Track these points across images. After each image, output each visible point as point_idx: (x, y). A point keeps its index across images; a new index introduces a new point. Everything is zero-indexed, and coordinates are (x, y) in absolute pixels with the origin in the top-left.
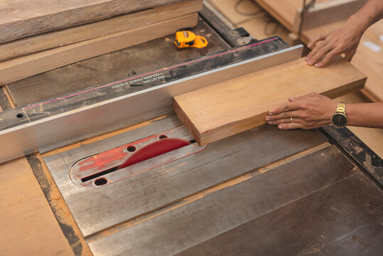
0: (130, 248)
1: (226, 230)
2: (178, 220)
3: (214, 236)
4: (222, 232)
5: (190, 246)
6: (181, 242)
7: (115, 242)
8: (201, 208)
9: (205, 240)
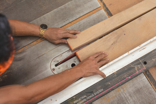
0: (85, 5)
1: (47, 14)
2: (67, 18)
3: (52, 11)
4: (49, 13)
5: (62, 6)
6: (65, 8)
7: (91, 7)
8: (57, 24)
9: (56, 9)
